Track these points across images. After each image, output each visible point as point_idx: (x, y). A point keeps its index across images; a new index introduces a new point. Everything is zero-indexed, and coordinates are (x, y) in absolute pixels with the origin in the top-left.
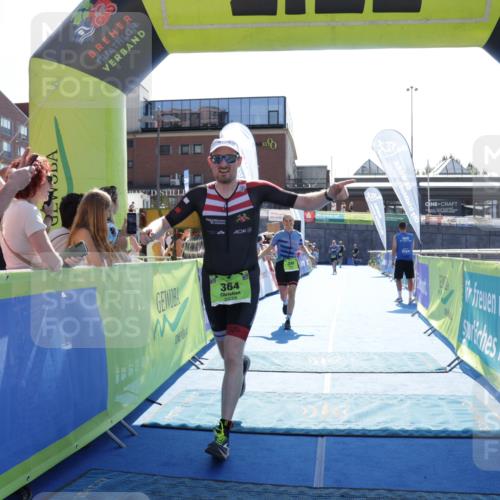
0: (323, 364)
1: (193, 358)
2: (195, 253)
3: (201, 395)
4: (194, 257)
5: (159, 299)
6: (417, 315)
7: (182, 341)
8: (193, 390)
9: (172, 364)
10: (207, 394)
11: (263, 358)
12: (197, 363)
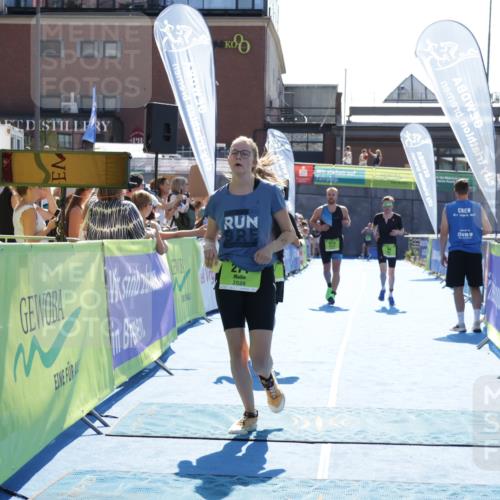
0: (318, 427)
1: (90, 414)
2: (106, 230)
3: (102, 480)
4: (103, 236)
5: (25, 309)
6: (487, 346)
7: (68, 384)
8: (87, 472)
9: (48, 426)
10: (112, 479)
11: (215, 416)
12: (97, 424)
